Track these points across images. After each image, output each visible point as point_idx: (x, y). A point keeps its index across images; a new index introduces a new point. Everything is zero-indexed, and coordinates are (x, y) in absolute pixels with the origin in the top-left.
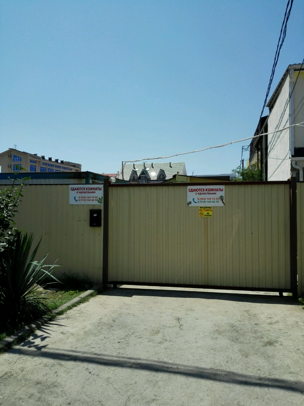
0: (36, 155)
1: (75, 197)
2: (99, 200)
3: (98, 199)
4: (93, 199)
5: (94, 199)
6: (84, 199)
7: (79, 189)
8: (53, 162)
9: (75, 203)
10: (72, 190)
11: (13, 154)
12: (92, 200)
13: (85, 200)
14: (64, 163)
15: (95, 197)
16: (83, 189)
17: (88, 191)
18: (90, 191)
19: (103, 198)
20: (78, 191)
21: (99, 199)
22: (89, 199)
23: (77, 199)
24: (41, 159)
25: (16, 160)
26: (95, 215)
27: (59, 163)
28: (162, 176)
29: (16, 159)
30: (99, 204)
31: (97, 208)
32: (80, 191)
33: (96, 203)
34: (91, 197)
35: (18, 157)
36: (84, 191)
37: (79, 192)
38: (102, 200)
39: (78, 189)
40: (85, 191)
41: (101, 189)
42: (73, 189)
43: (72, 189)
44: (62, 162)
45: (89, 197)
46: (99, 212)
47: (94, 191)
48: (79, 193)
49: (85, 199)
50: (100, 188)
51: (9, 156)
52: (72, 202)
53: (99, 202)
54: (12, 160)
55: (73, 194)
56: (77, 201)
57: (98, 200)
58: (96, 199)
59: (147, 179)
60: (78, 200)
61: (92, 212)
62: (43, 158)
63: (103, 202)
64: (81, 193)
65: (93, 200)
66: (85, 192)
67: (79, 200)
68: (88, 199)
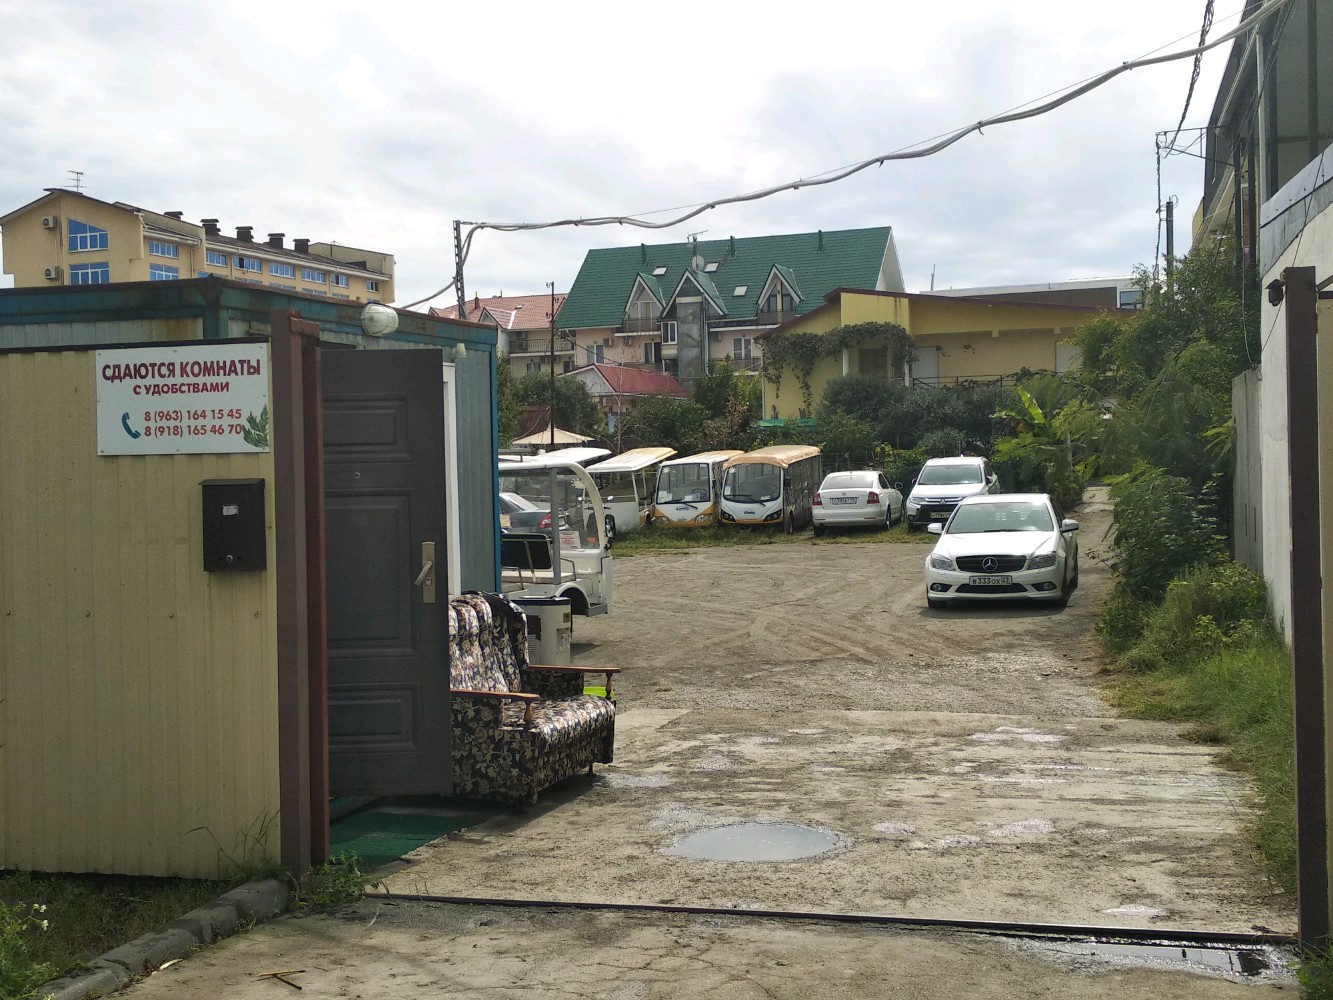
0: (177, 215)
1: (125, 417)
2: (248, 426)
3: (243, 421)
4: (217, 423)
5: (226, 421)
6: (172, 423)
7: (143, 371)
8: (258, 247)
9: (126, 446)
10: (107, 378)
11: (67, 213)
12: (214, 430)
13: (177, 431)
14: (310, 250)
15: (231, 414)
16: (164, 370)
17: (192, 380)
18: (201, 380)
19: (270, 415)
20: (139, 381)
21: (251, 420)
22: (201, 422)
23: (137, 424)
24: (202, 234)
25: (84, 245)
26: (230, 510)
27: (288, 253)
28: (779, 297)
29: (84, 239)
30: (252, 448)
31: (238, 472)
32: (149, 381)
33: (236, 443)
34: (209, 414)
35: (93, 229)
36: (170, 381)
37: (148, 389)
38: (264, 429)
39: (136, 372)
40: (178, 380)
41: (257, 370)
42: (116, 374)
43: (109, 373)
44: (302, 245)
45: (196, 416)
46: (249, 493)
47: (221, 379)
48: (143, 390)
49: (177, 423)
50: (254, 363)
51: (51, 225)
52: (111, 440)
53: (248, 437)
54: (66, 243)
55: (114, 401)
56: (135, 435)
57: (243, 428)
58: (235, 422)
59: (709, 318)
60: (142, 431)
61: (214, 494)
62: (211, 227)
63: (270, 438)
64: (157, 390)
65: (220, 431)
66: (174, 389)
67: (148, 429)
68: (193, 423)
